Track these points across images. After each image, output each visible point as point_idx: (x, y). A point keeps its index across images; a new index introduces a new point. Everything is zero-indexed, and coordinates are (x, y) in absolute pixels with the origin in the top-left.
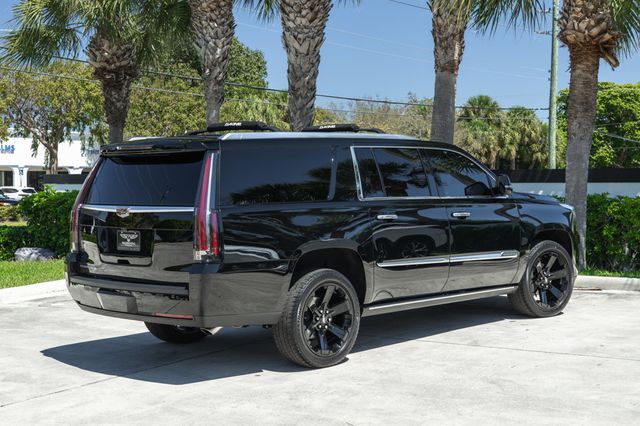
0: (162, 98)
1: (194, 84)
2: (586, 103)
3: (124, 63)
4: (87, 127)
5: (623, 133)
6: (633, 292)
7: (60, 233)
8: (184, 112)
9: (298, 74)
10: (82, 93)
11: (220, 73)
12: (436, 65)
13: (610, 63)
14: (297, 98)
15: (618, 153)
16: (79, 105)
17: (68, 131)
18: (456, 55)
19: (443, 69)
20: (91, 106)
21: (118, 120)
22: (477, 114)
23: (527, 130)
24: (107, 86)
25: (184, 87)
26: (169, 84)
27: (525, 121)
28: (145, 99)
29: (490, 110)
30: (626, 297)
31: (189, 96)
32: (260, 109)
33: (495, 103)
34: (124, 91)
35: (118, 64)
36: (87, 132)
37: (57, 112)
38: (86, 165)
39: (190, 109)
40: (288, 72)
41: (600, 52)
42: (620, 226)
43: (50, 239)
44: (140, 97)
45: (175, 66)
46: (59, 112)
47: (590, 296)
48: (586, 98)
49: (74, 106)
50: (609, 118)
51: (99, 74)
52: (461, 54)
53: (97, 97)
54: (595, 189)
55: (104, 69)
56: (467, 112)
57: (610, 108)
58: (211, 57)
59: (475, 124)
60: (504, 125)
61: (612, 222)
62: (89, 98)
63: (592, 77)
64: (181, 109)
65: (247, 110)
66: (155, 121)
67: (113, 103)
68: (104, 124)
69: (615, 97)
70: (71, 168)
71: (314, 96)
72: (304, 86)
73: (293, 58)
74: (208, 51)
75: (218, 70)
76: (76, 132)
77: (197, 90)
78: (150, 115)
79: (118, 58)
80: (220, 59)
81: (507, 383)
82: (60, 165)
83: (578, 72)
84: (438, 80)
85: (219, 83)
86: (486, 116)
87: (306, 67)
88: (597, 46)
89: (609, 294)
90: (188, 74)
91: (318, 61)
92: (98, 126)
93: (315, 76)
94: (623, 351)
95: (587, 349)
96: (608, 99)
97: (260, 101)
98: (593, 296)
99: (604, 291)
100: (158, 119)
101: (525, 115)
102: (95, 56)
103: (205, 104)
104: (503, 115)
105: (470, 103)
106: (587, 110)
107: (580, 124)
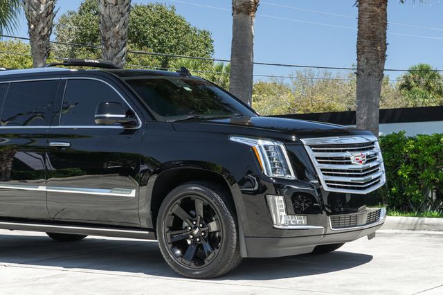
2: (373, 37)
9: (108, 24)
11: (44, 28)
12: (233, 8)
14: (108, 48)
48: (373, 32)
56: (408, 81)
58: (34, 12)
59: (415, 92)
61: (409, 162)
63: (378, 10)
72: (114, 36)
74: (31, 8)
75: (41, 25)
80: (44, 15)
83: (365, 5)
84: (234, 22)
85: (43, 38)
87: (114, 17)
106: (373, 45)
107: (367, 59)
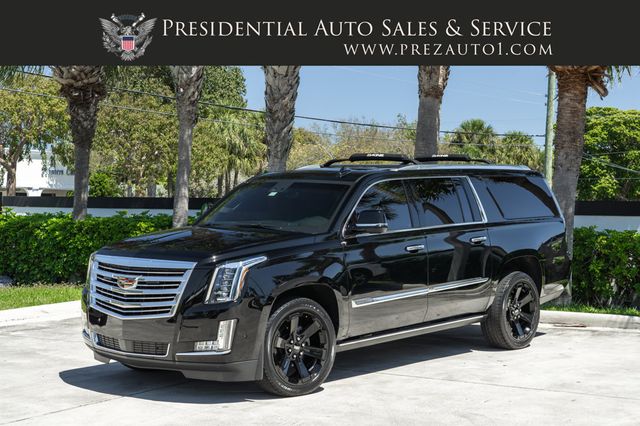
0: (131, 115)
1: (166, 101)
3: (92, 80)
4: (49, 146)
5: (626, 163)
6: (617, 329)
7: (19, 258)
8: (155, 131)
9: (276, 96)
10: (45, 108)
11: (194, 93)
12: (420, 90)
13: (599, 92)
14: (274, 121)
15: (621, 184)
16: (40, 122)
17: (28, 149)
18: (441, 80)
19: (427, 94)
20: (54, 122)
21: (84, 139)
22: (470, 138)
23: (524, 156)
24: (74, 103)
25: (155, 104)
26: (139, 100)
27: (522, 148)
28: (112, 117)
29: (484, 136)
30: (610, 334)
31: (160, 115)
32: (238, 129)
33: (489, 128)
34: (92, 110)
35: (85, 81)
36: (49, 151)
37: (16, 129)
38: (46, 186)
39: (161, 128)
40: (266, 93)
41: (587, 80)
42: (607, 260)
43: (9, 265)
44: (107, 114)
45: (145, 81)
46: (19, 128)
47: (573, 332)
49: (35, 123)
50: (612, 145)
51: (65, 91)
52: (445, 80)
53: (61, 113)
54: (582, 222)
55: (71, 86)
56: (459, 137)
57: (612, 135)
58: (185, 75)
59: (467, 150)
60: (498, 151)
61: (599, 255)
62: (51, 114)
63: (580, 106)
64: (151, 127)
65: (222, 130)
66: (123, 140)
67: (80, 122)
68: (67, 143)
69: (618, 124)
70: (30, 189)
71: (292, 119)
72: (282, 109)
73: (271, 79)
75: (192, 90)
76: (37, 150)
77: (169, 107)
78: (117, 132)
79: (86, 75)
80: (195, 79)
81: (478, 417)
82: (18, 186)
83: (566, 100)
84: (422, 106)
85: (193, 103)
86: (479, 142)
87: (284, 90)
88: (585, 74)
89: (593, 331)
90: (160, 90)
91: (298, 82)
92: (60, 145)
93: (293, 98)
94: (599, 387)
95: (563, 385)
96: (611, 126)
97: (237, 121)
98: (576, 332)
99: (587, 328)
100: (126, 138)
101: (522, 141)
102: (62, 72)
103: (177, 123)
104: (498, 141)
105: (463, 127)
106: (574, 140)
107: (567, 154)
